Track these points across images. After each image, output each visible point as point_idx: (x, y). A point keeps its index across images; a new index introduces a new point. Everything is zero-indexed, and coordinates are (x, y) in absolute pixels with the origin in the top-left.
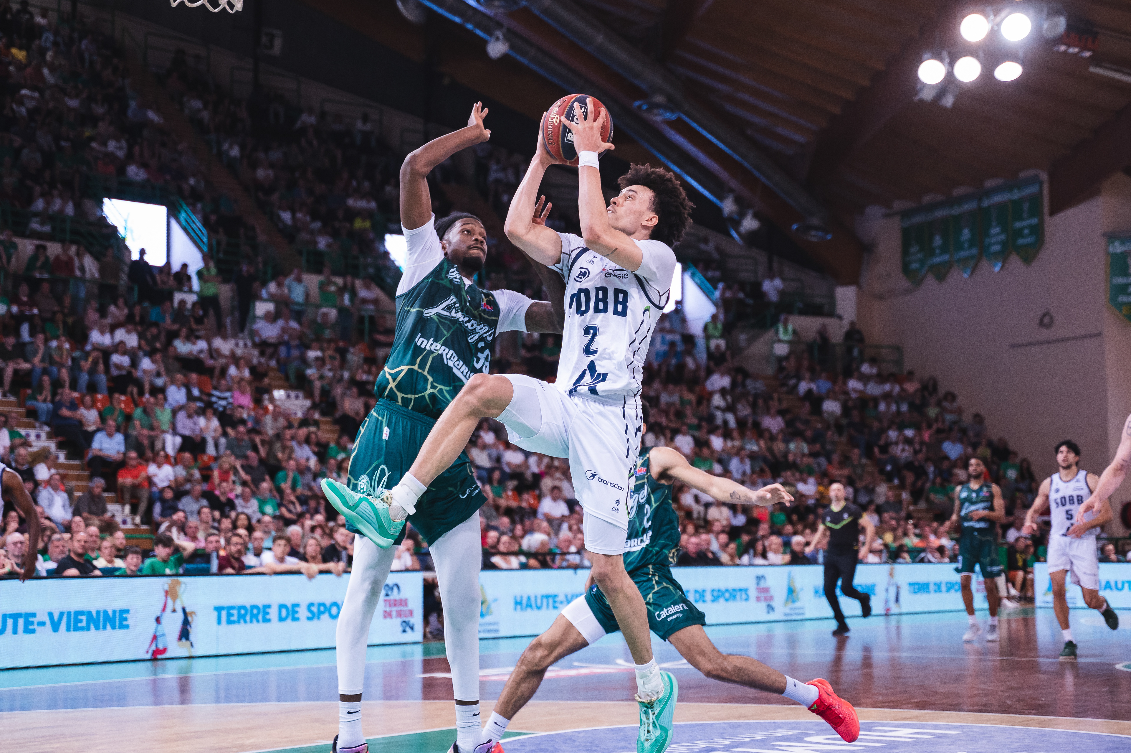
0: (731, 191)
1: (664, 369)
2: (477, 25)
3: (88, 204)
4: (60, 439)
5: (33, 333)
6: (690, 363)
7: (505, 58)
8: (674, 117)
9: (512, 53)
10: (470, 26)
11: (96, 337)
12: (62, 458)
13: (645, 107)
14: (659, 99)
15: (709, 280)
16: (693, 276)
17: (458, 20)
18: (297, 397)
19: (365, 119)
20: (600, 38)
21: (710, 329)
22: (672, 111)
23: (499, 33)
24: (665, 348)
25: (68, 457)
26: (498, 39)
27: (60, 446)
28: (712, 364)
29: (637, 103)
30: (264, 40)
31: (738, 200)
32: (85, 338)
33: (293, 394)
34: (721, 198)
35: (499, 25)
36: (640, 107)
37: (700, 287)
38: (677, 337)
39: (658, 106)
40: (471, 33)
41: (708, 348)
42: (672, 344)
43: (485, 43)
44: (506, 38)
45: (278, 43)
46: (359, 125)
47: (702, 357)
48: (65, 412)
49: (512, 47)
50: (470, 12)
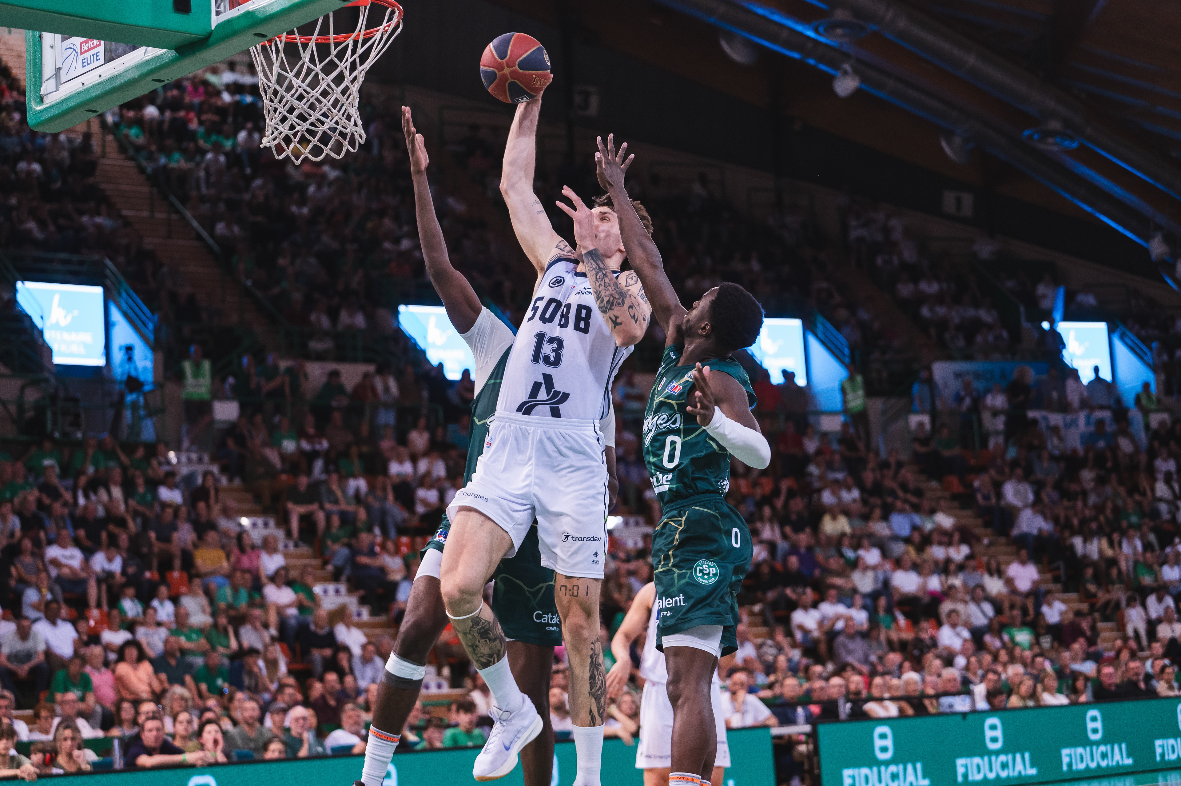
0: (1158, 228)
1: (1091, 455)
2: (820, 60)
3: (382, 313)
4: (361, 592)
5: (326, 470)
6: (1125, 445)
7: (857, 93)
8: (1075, 145)
9: (865, 87)
10: (812, 62)
11: (395, 468)
12: (366, 615)
13: (1036, 136)
14: (1054, 125)
15: (1144, 340)
16: (1122, 338)
17: (796, 55)
18: (637, 524)
19: (703, 179)
20: (971, 60)
21: (1144, 401)
22: (1072, 139)
23: (847, 67)
24: (1092, 428)
25: (372, 613)
26: (846, 73)
27: (362, 601)
28: (1156, 444)
29: (1027, 133)
30: (578, 99)
31: (1168, 239)
32: (385, 470)
33: (632, 520)
34: (1147, 238)
35: (846, 56)
36: (1030, 137)
37: (1132, 349)
38: (1105, 414)
39: (1053, 134)
40: (813, 68)
41: (1147, 426)
42: (1100, 423)
43: (831, 79)
44: (856, 72)
45: (594, 101)
46: (697, 188)
47: (1143, 437)
48: (365, 560)
49: (864, 79)
50: (810, 45)
